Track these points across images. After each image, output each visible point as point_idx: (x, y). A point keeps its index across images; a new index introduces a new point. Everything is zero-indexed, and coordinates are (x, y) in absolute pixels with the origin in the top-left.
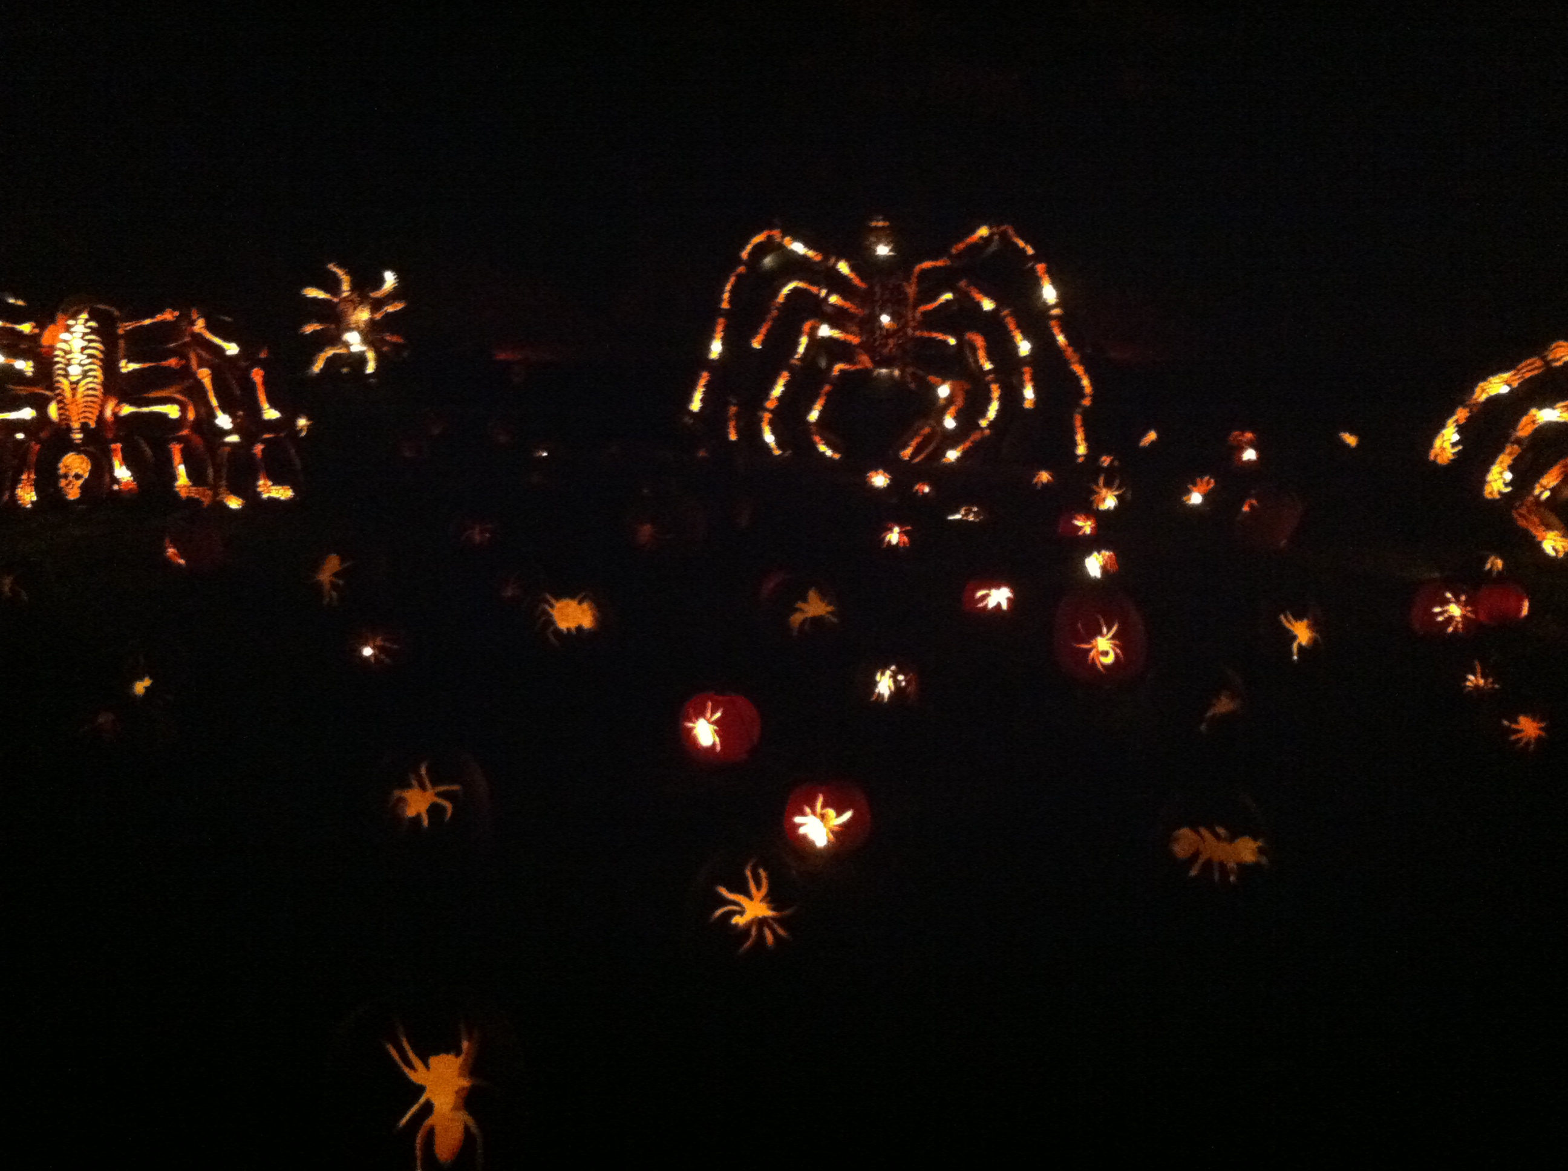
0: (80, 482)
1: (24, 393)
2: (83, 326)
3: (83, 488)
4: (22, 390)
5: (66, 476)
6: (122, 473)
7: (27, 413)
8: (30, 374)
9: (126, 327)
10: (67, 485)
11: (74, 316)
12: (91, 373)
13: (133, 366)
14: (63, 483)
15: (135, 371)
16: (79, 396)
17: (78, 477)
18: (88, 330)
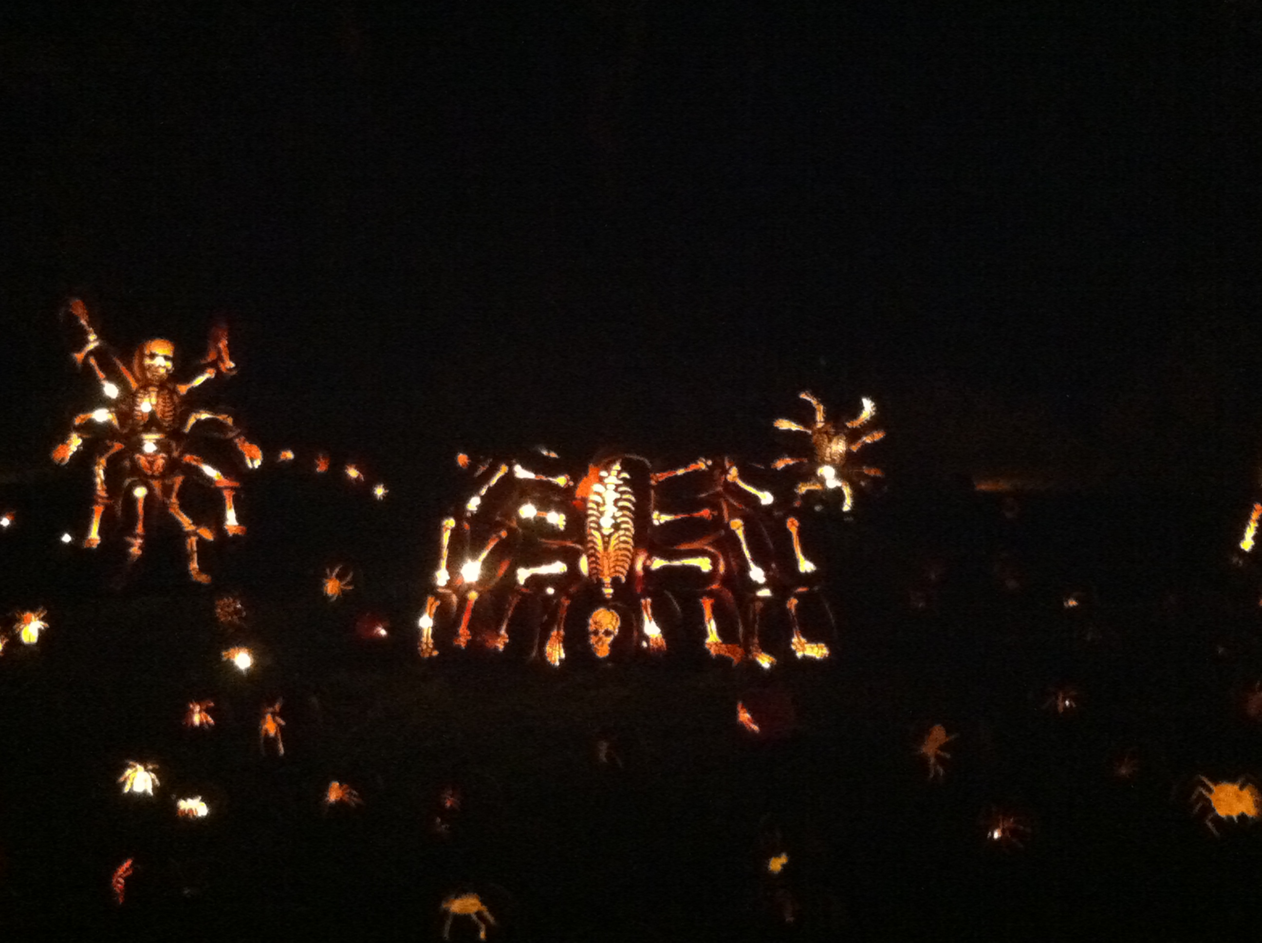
0: (610, 639)
1: (555, 547)
2: (615, 478)
3: (613, 645)
4: (554, 544)
5: (596, 633)
6: (652, 629)
7: (558, 568)
8: (562, 528)
9: (659, 477)
10: (597, 643)
11: (607, 468)
12: (623, 526)
13: (665, 518)
14: (593, 640)
15: (667, 523)
16: (611, 549)
17: (608, 633)
18: (621, 482)
